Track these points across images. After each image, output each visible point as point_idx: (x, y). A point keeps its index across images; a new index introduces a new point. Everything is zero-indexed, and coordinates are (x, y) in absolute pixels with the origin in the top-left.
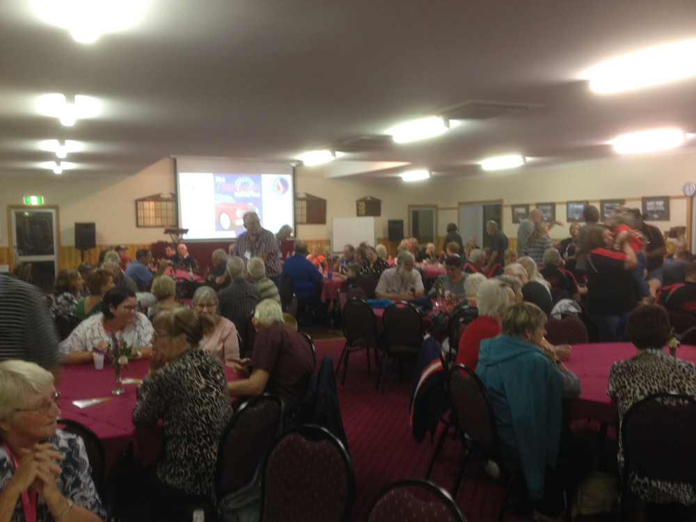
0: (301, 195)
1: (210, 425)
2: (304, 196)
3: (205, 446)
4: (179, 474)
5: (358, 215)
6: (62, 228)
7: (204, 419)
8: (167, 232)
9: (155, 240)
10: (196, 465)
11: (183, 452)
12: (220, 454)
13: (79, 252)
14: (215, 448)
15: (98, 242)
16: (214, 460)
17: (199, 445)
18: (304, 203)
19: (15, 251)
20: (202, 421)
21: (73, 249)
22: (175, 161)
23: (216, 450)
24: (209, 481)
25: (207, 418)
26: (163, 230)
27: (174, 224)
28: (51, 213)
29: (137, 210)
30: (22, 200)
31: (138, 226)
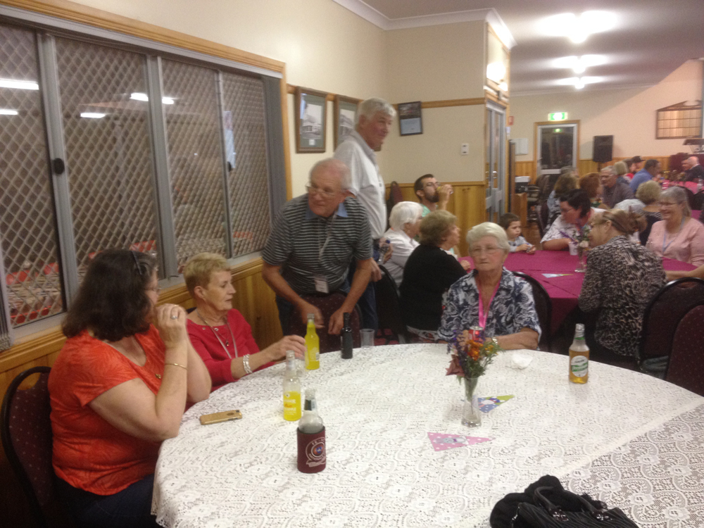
1: (633, 298)
3: (629, 317)
4: (609, 338)
6: (582, 142)
7: (627, 292)
8: (686, 143)
9: (675, 152)
10: (622, 332)
11: (611, 321)
12: (645, 325)
13: (596, 165)
14: (640, 319)
15: (615, 155)
16: (639, 329)
17: (625, 316)
19: (538, 165)
20: (627, 295)
21: (591, 162)
23: (640, 321)
24: (634, 346)
25: (631, 292)
26: (683, 141)
27: (698, 134)
28: (573, 127)
29: (658, 120)
30: (547, 118)
31: (658, 138)
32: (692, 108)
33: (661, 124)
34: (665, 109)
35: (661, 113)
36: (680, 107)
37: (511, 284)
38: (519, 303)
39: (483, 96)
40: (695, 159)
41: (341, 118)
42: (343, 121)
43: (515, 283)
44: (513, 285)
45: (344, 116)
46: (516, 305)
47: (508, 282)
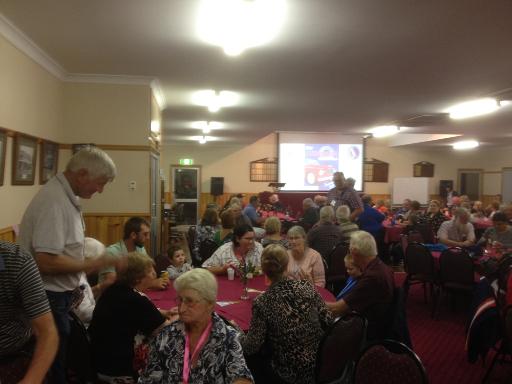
0: (369, 160)
2: (371, 160)
5: (415, 176)
6: (203, 181)
8: (270, 185)
9: (262, 191)
13: (213, 197)
15: (225, 191)
18: (371, 166)
19: (173, 195)
21: (209, 195)
22: (278, 135)
26: (268, 183)
27: (275, 180)
28: (196, 170)
29: (251, 169)
30: (179, 162)
31: (251, 181)
32: (272, 162)
33: (253, 171)
34: (256, 162)
35: (253, 164)
36: (264, 161)
37: (224, 331)
38: (230, 350)
39: (148, 145)
40: (276, 196)
41: (20, 153)
42: (22, 156)
43: (227, 330)
44: (225, 333)
45: (23, 152)
46: (228, 353)
47: (220, 330)
